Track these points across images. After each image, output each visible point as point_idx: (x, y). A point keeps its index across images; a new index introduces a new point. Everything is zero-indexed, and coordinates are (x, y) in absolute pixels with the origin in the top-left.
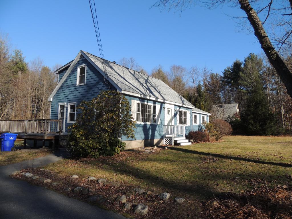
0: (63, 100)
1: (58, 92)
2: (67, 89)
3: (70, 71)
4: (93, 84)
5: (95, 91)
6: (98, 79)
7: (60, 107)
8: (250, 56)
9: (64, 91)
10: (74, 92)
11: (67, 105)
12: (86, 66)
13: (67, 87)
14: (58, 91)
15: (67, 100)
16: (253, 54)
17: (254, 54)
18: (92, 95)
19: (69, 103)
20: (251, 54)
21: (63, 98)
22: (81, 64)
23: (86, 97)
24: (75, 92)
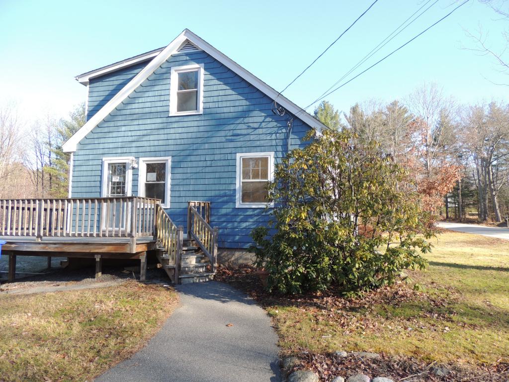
0: (119, 151)
1: (99, 130)
2: (136, 122)
3: (145, 79)
4: (231, 115)
5: (239, 132)
6: (248, 103)
7: (109, 168)
8: (323, 105)
9: (123, 129)
10: (162, 132)
11: (138, 163)
12: (202, 71)
13: (135, 117)
14: (98, 126)
15: (134, 150)
16: (327, 103)
17: (329, 103)
18: (226, 140)
19: (141, 159)
20: (324, 101)
21: (120, 145)
22: (185, 62)
23: (207, 146)
24: (166, 131)
